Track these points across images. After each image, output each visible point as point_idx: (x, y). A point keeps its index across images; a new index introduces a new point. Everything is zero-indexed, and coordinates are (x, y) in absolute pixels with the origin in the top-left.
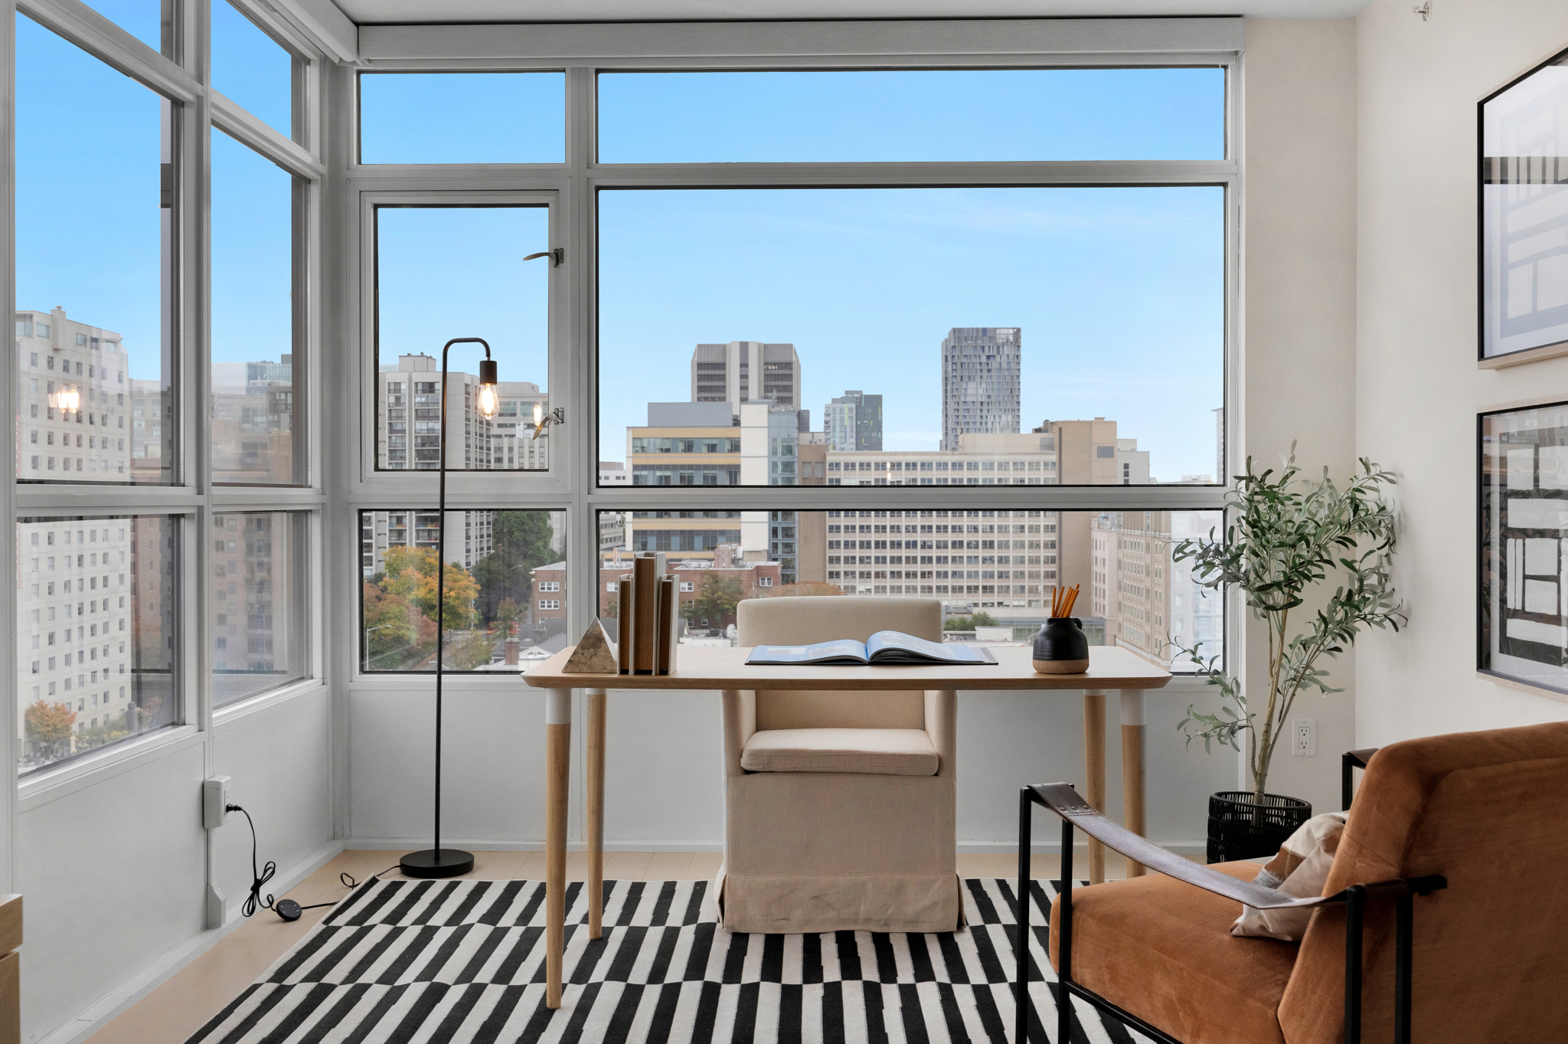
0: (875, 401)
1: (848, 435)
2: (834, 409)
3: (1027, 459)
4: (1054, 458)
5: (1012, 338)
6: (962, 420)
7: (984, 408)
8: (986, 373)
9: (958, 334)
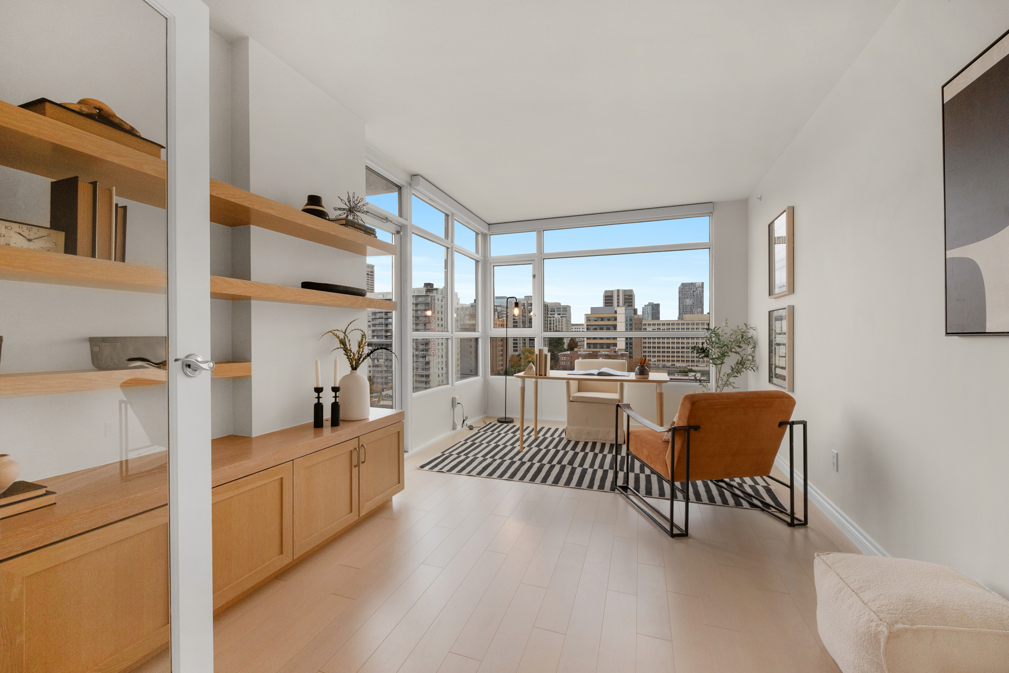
0: (658, 305)
2: (645, 308)
5: (701, 285)
6: (684, 310)
7: (692, 307)
8: (692, 296)
9: (684, 285)
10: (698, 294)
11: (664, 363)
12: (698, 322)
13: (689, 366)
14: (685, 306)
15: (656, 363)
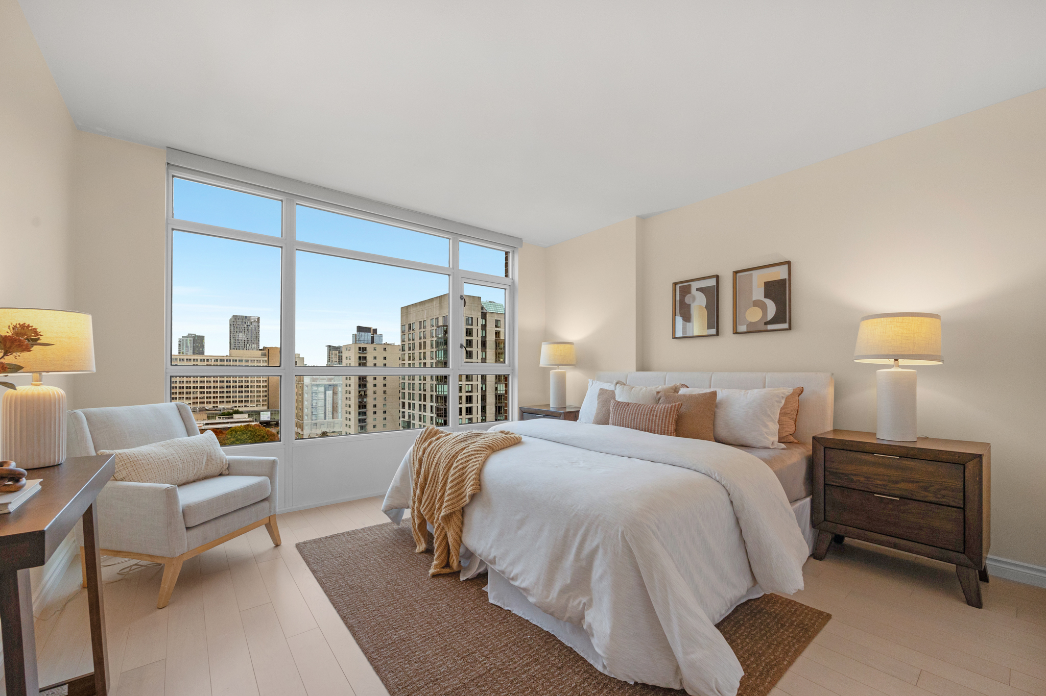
0: (202, 338)
1: (189, 349)
2: (183, 340)
3: (256, 359)
4: (266, 359)
5: (256, 320)
6: (237, 345)
7: (246, 342)
8: (246, 331)
9: (235, 317)
10: (253, 329)
11: (202, 406)
12: (247, 358)
13: (236, 407)
14: (236, 341)
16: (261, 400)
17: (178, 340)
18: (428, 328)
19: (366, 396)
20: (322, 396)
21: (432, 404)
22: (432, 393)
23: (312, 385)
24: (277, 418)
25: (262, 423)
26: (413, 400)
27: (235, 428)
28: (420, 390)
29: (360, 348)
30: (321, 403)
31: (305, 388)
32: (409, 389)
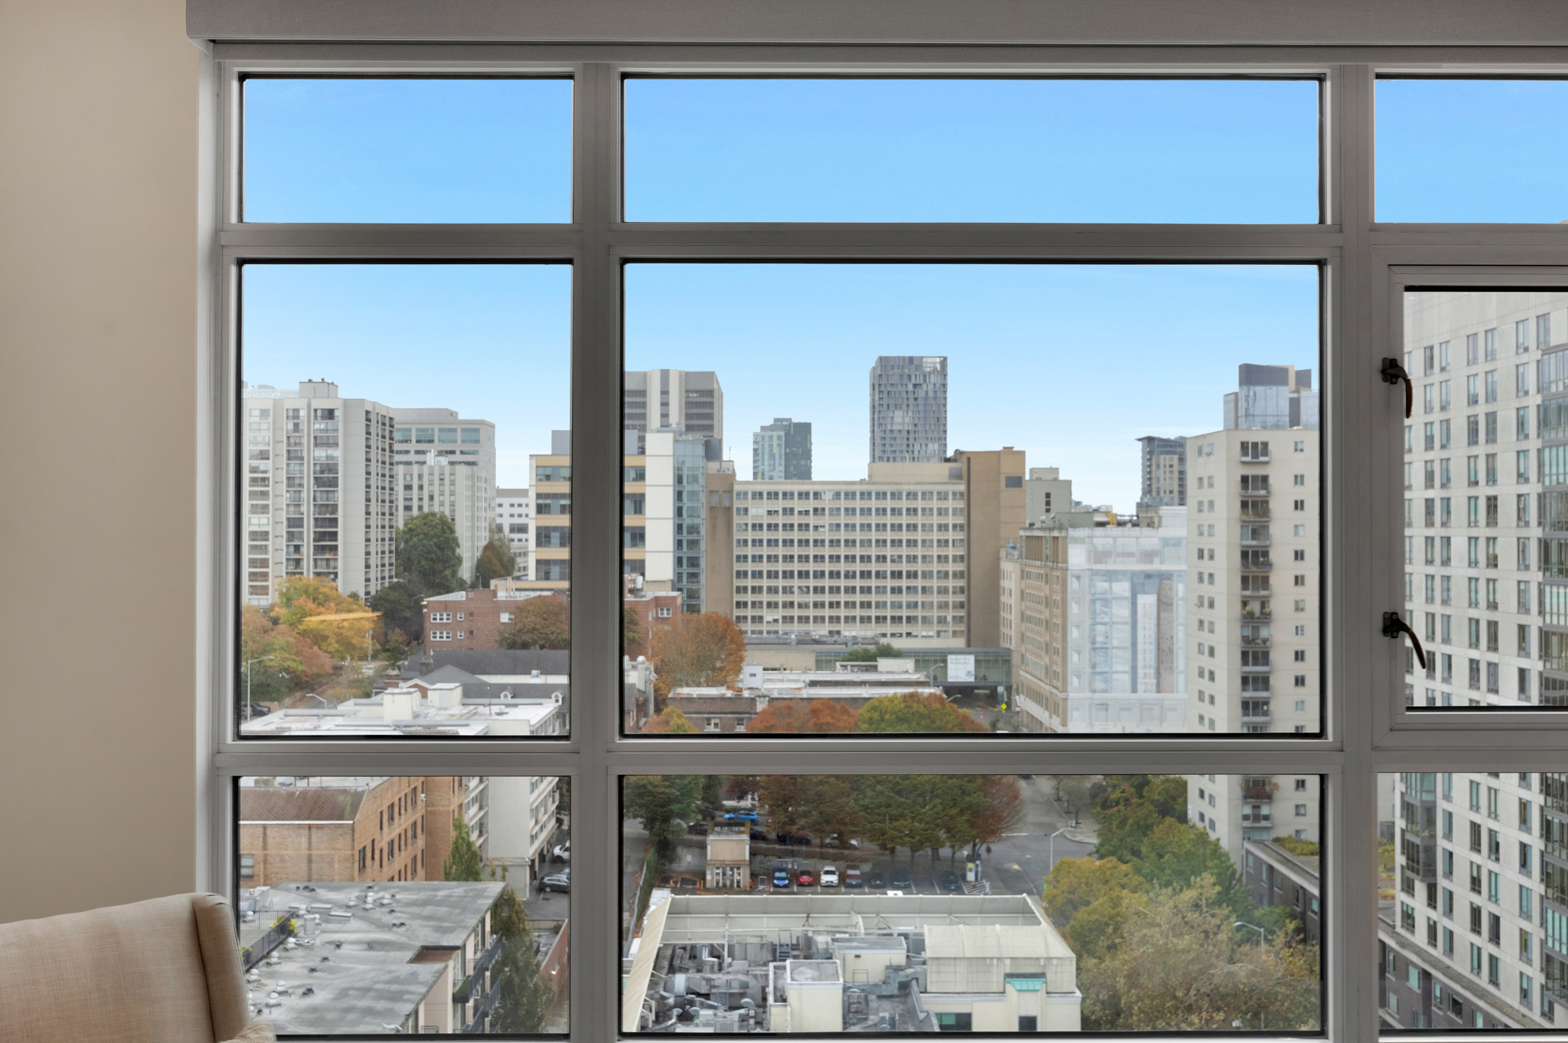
0: (804, 429)
1: (777, 463)
2: (763, 437)
3: (936, 488)
4: (962, 488)
5: (938, 366)
6: (888, 448)
7: (912, 436)
8: (912, 402)
9: (884, 362)
10: (931, 394)
11: (804, 627)
12: (912, 488)
13: (884, 635)
14: (888, 435)
15: (781, 627)
16: (949, 619)
17: (751, 439)
18: (1506, 360)
19: (1266, 617)
20: (1123, 612)
21: (1524, 663)
22: (1524, 620)
23: (1094, 573)
24: (994, 676)
25: (951, 690)
26: (1447, 640)
27: (880, 700)
28: (1473, 604)
29: (1244, 446)
30: (1120, 636)
31: (1073, 585)
32: (1430, 599)
